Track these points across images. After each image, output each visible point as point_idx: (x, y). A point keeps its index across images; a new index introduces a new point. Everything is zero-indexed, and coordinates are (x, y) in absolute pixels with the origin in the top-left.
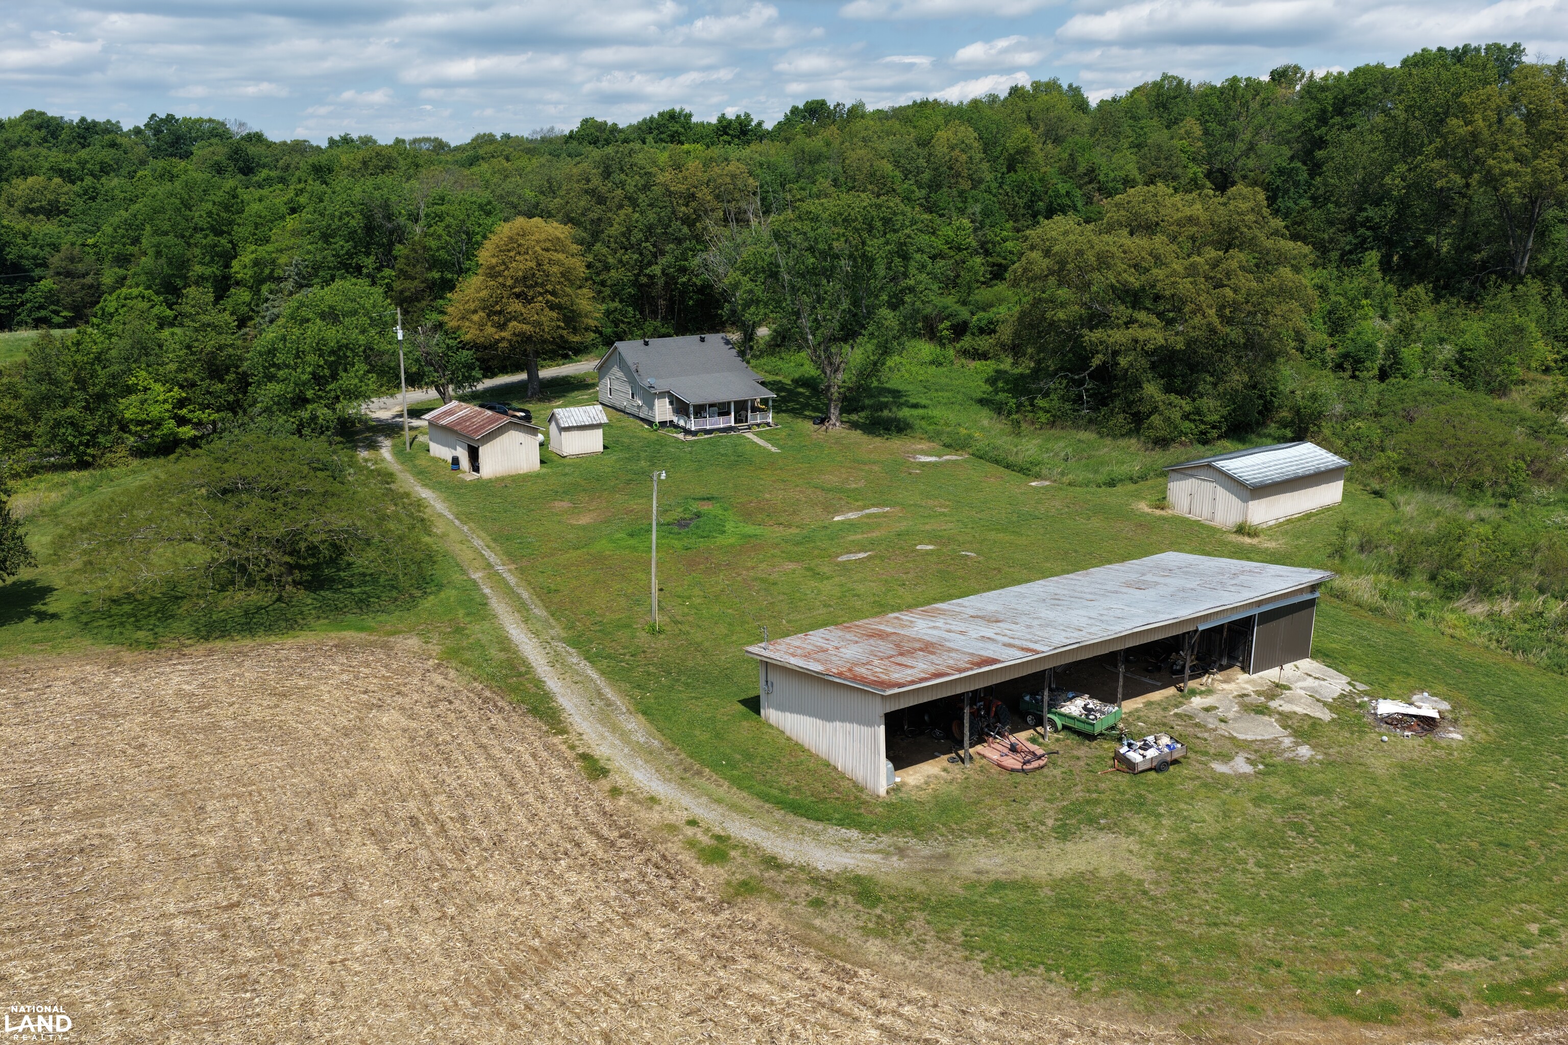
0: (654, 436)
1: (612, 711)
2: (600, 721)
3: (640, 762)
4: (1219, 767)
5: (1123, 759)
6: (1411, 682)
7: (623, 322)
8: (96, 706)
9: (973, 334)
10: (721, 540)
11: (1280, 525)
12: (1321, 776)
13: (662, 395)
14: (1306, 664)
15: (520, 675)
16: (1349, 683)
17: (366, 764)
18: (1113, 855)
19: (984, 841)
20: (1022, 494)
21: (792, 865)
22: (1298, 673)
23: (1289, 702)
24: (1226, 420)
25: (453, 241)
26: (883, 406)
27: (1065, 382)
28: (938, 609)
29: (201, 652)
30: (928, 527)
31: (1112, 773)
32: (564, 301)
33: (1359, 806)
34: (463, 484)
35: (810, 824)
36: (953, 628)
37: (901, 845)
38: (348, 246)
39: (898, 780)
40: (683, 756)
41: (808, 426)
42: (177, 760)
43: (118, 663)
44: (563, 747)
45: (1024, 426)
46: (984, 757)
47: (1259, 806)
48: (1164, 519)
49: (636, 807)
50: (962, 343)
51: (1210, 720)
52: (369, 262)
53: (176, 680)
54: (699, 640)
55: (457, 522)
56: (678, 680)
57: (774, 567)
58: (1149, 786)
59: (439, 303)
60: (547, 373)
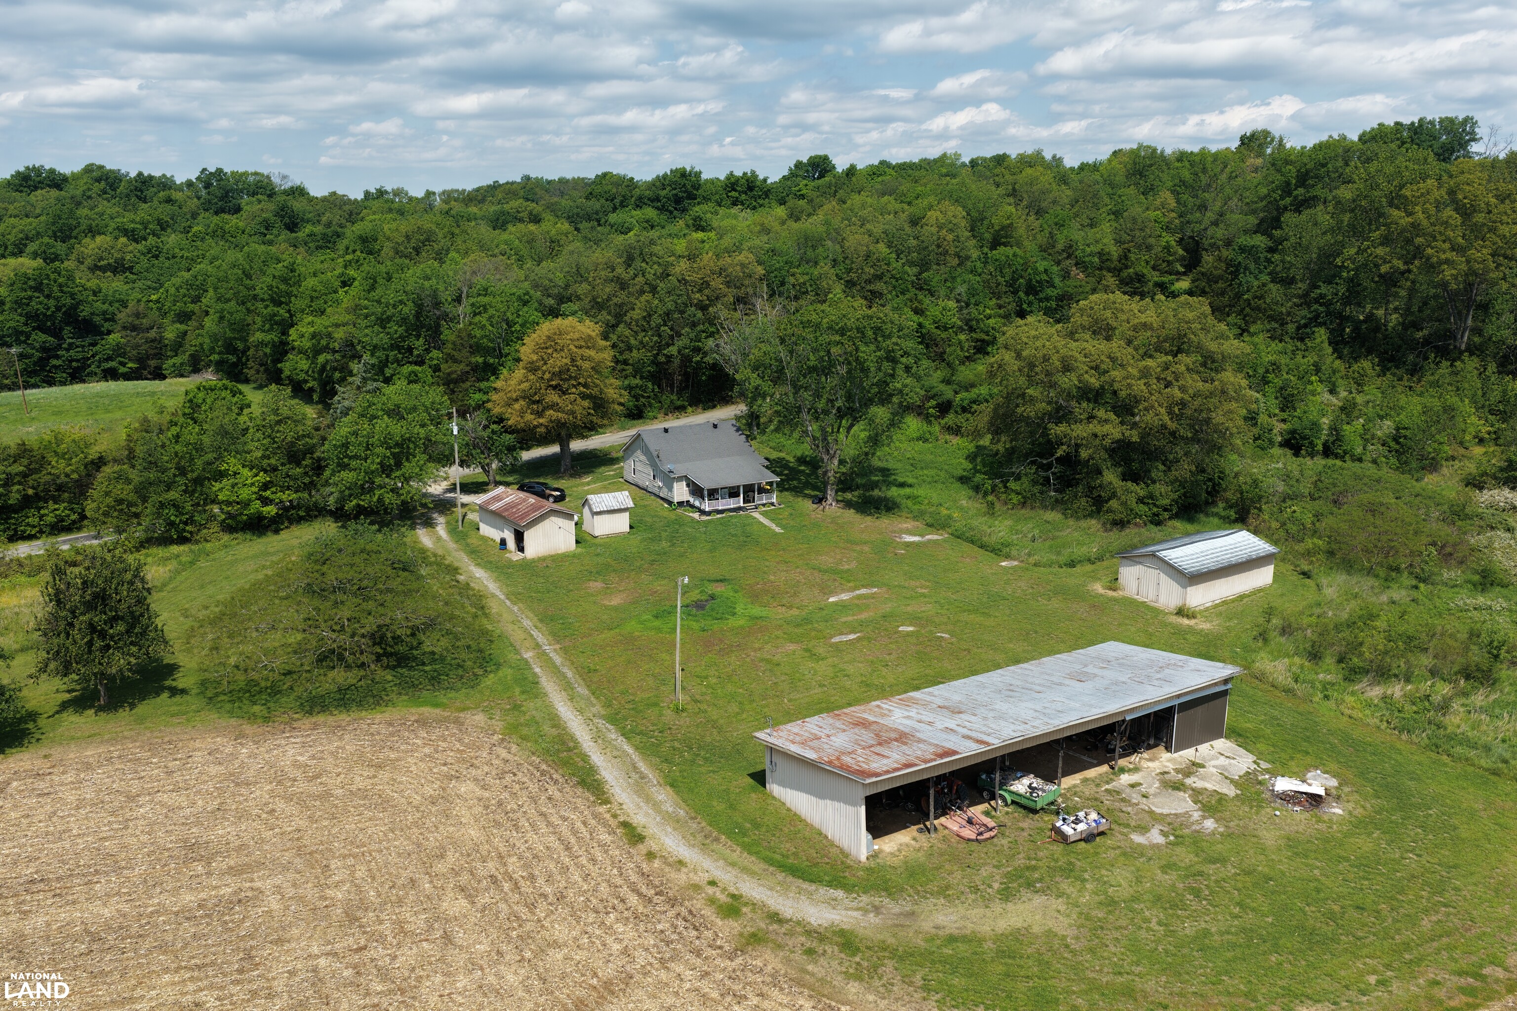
0: (672, 516)
1: (646, 783)
2: (636, 792)
3: (670, 830)
4: (1137, 838)
5: (1058, 831)
6: (1309, 760)
7: (643, 397)
8: (232, 775)
9: (956, 412)
10: (733, 622)
11: (1217, 606)
12: (1219, 846)
13: (680, 479)
14: (1221, 744)
15: (570, 750)
16: (1255, 762)
17: (452, 829)
18: (1044, 914)
19: (942, 901)
20: (992, 574)
21: (791, 920)
22: (1212, 753)
23: (1202, 779)
24: (1177, 503)
25: (494, 330)
26: (875, 485)
27: (1034, 467)
28: (912, 698)
29: (308, 726)
30: (909, 609)
31: (1049, 843)
32: (595, 391)
33: (1248, 873)
34: (510, 564)
35: (806, 885)
36: (924, 718)
37: (877, 903)
38: (401, 330)
39: (876, 847)
40: (704, 824)
41: (807, 505)
42: (303, 824)
43: (242, 736)
44: (607, 816)
45: (998, 506)
46: (946, 828)
47: (1166, 873)
48: (1115, 600)
49: (667, 869)
50: (946, 420)
51: (1134, 795)
52: (419, 344)
53: (291, 752)
54: (715, 718)
55: (508, 603)
56: (698, 755)
57: (777, 648)
58: (1078, 854)
59: (483, 385)
60: (577, 445)
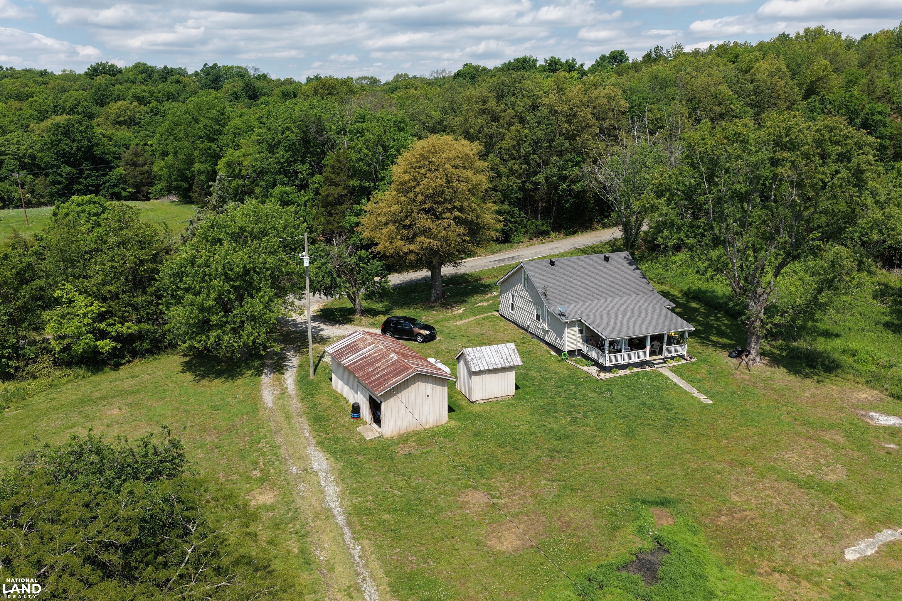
0: (562, 367)
7: (511, 222)
13: (572, 324)
25: (371, 154)
32: (471, 217)
34: (362, 446)
38: (287, 155)
59: (357, 207)
60: (447, 270)
